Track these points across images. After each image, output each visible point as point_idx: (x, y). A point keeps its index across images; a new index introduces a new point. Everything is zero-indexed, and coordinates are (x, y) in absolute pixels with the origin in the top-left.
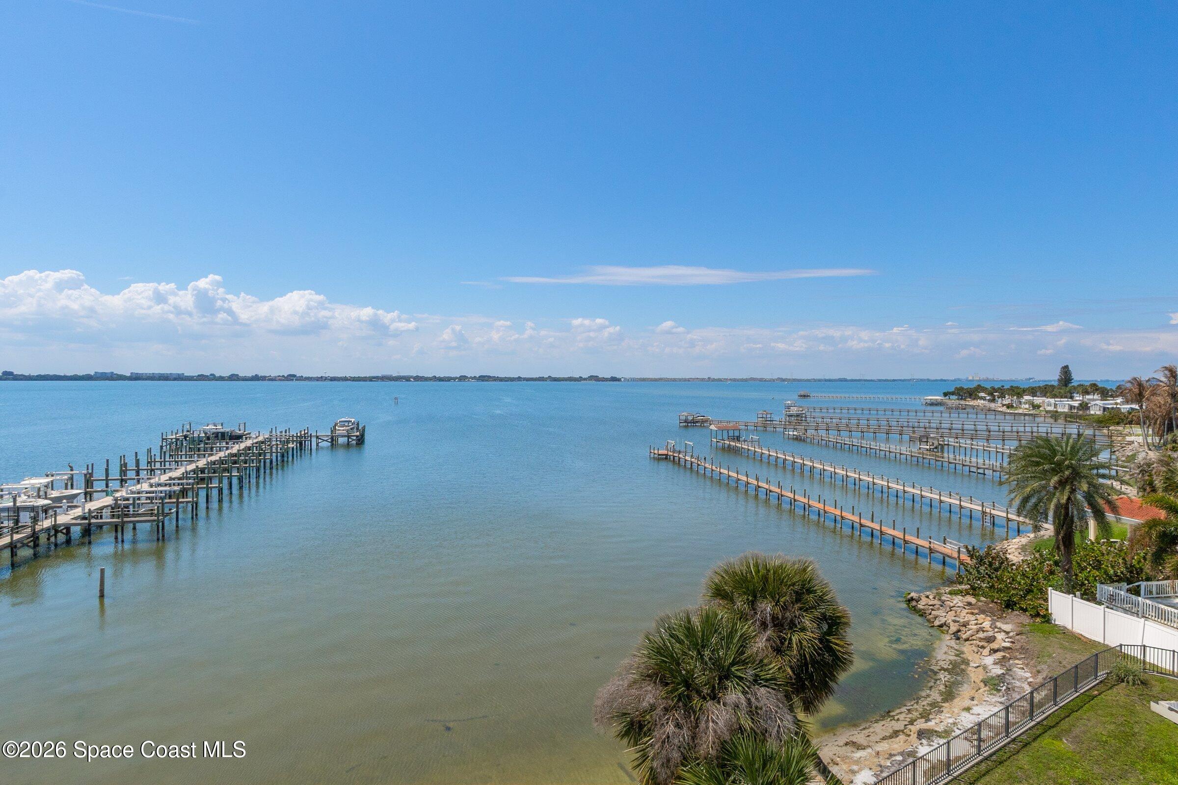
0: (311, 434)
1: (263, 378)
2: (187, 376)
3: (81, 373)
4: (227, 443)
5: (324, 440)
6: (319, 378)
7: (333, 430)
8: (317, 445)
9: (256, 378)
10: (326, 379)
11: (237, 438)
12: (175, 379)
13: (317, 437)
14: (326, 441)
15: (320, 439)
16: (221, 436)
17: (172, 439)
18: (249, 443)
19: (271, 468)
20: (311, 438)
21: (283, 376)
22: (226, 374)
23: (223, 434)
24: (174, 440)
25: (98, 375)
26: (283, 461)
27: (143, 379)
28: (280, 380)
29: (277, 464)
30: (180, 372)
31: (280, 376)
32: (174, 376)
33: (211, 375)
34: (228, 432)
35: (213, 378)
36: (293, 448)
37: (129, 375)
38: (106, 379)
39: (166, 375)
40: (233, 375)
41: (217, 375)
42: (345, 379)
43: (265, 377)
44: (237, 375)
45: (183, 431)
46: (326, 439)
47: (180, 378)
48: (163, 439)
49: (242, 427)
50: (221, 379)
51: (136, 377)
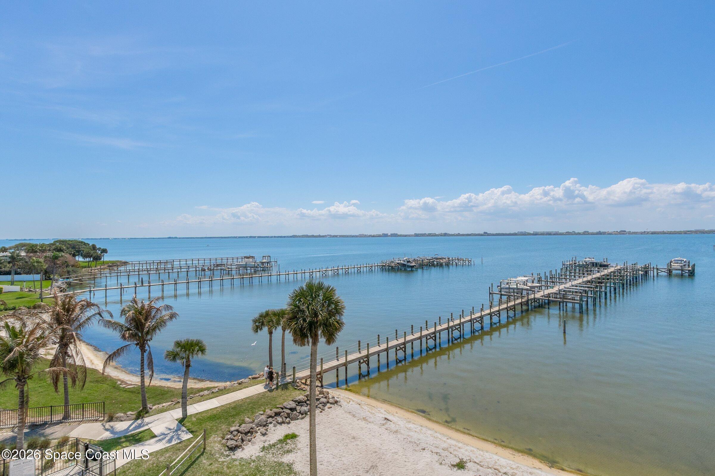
0: (653, 267)
1: (604, 233)
2: (561, 233)
3: (512, 232)
4: (598, 269)
5: (662, 271)
6: (643, 232)
7: (670, 264)
8: (657, 274)
9: (600, 233)
10: (648, 233)
11: (606, 266)
12: (554, 234)
13: (657, 269)
14: (664, 272)
15: (659, 270)
16: (594, 265)
17: (567, 264)
18: (611, 270)
19: (630, 285)
20: (653, 269)
21: (617, 232)
22: (581, 231)
23: (596, 264)
24: (568, 265)
25: (519, 233)
26: (636, 281)
27: (539, 235)
28: (615, 234)
29: (633, 283)
30: (557, 231)
31: (615, 232)
32: (554, 233)
33: (573, 232)
34: (599, 263)
35: (574, 234)
36: (642, 274)
37: (532, 232)
38: (523, 235)
39: (550, 233)
40: (585, 232)
41: (576, 232)
42: (664, 233)
43: (605, 232)
44: (588, 232)
45: (572, 261)
46: (664, 271)
47: (556, 234)
48: (563, 264)
49: (605, 260)
50: (579, 234)
51: (536, 234)
